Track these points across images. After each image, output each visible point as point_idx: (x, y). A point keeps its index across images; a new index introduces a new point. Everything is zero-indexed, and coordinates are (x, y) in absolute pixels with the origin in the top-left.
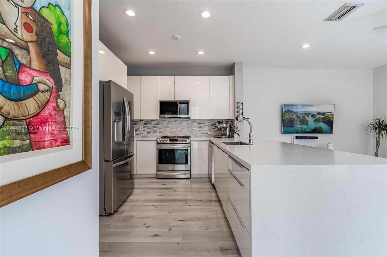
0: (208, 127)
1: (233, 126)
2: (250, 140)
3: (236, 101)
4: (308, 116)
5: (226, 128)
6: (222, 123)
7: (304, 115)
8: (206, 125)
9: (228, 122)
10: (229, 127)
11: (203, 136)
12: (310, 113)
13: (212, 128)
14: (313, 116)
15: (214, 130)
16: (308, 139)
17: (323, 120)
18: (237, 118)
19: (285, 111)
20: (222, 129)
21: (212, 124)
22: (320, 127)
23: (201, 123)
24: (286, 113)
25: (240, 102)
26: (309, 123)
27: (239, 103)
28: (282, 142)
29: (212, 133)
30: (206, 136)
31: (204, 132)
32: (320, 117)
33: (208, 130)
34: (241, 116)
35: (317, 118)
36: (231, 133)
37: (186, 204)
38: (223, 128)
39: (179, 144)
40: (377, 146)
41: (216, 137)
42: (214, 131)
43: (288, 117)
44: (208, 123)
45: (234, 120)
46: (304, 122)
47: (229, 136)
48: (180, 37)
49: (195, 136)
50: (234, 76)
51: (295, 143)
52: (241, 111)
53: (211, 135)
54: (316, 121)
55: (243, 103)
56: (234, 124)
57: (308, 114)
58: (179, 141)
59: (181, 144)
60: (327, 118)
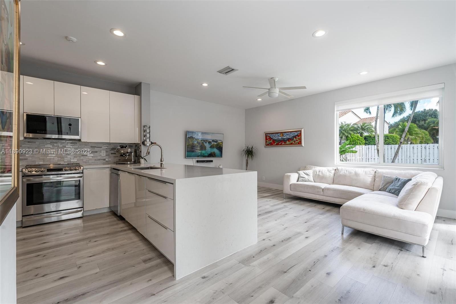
0: (106, 152)
1: (138, 150)
2: (161, 164)
3: (143, 124)
4: (206, 143)
5: (131, 153)
6: (125, 147)
7: (203, 142)
8: (102, 150)
9: (132, 146)
10: (134, 152)
11: (98, 163)
12: (207, 140)
13: (112, 154)
14: (210, 142)
15: (114, 155)
16: (206, 162)
17: (216, 146)
18: (144, 142)
19: (189, 137)
20: (125, 154)
21: (112, 149)
22: (214, 152)
23: (95, 147)
24: (189, 140)
25: (147, 125)
26: (207, 149)
27: (145, 127)
28: (186, 165)
29: (111, 159)
30: (102, 163)
31: (99, 158)
32: (214, 144)
33: (106, 155)
34: (148, 140)
35: (212, 144)
36: (136, 158)
37: (90, 241)
38: (128, 153)
39: (64, 174)
40: (247, 165)
41: (119, 164)
42: (114, 157)
43: (191, 142)
44: (107, 147)
45: (140, 144)
46: (203, 148)
47: (135, 162)
48: (75, 39)
49: (87, 163)
50: (139, 96)
51: (196, 165)
52: (148, 135)
53: (110, 161)
54: (212, 147)
55: (150, 127)
56: (139, 149)
57: (205, 141)
58: (66, 170)
59: (67, 174)
60: (218, 145)
